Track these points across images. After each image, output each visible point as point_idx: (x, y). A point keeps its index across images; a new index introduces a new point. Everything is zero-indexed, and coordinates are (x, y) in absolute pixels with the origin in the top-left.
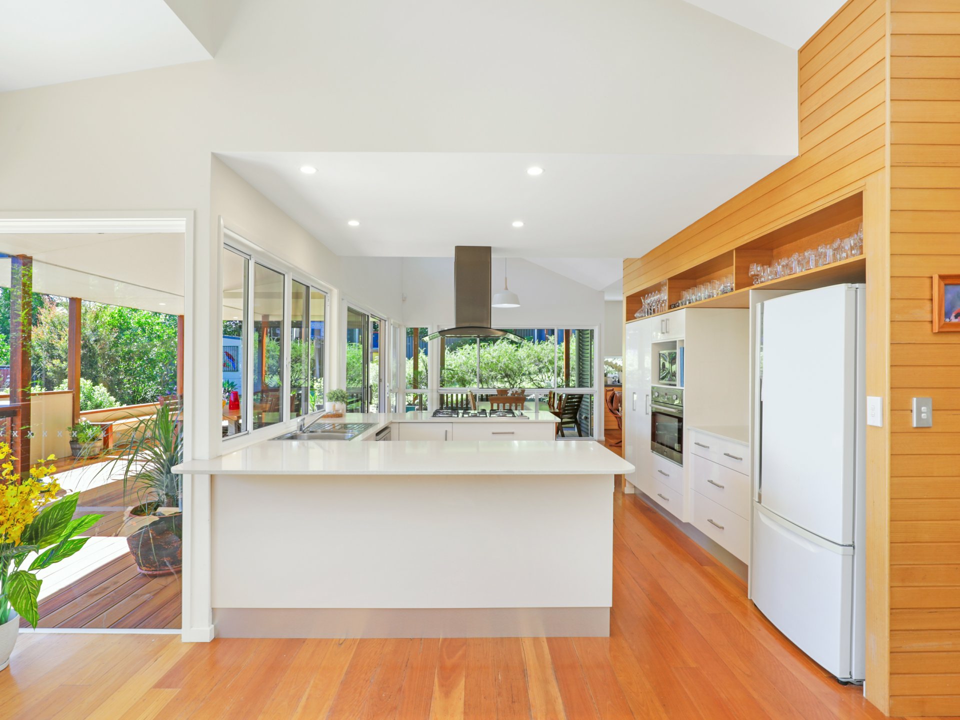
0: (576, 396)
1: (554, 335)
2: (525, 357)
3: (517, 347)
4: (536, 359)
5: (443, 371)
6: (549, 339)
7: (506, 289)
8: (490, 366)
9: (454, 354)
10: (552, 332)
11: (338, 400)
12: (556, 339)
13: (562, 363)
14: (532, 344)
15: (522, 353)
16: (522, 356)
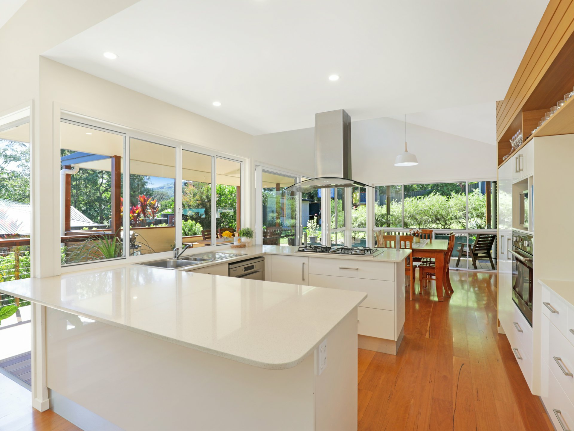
0: (490, 236)
1: (479, 188)
2: (453, 205)
3: (448, 198)
4: (463, 207)
5: (389, 216)
6: (474, 191)
7: (406, 151)
8: (425, 212)
9: (399, 204)
10: (476, 186)
11: (244, 236)
12: (480, 191)
13: (484, 210)
14: (459, 195)
15: (452, 202)
16: (451, 205)
